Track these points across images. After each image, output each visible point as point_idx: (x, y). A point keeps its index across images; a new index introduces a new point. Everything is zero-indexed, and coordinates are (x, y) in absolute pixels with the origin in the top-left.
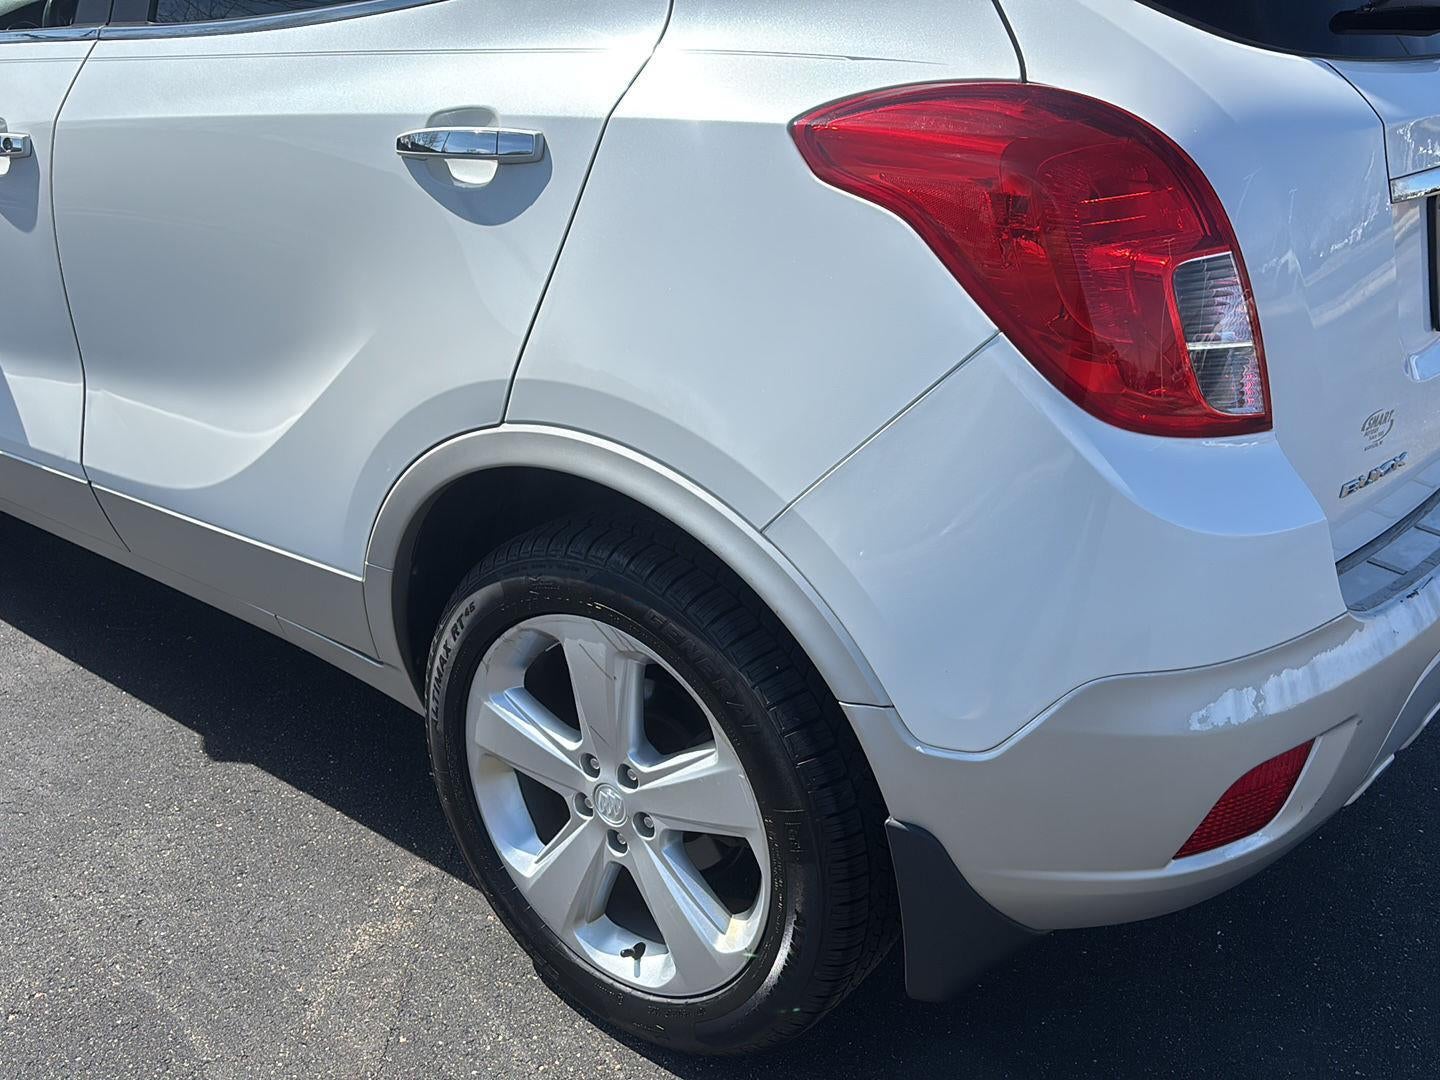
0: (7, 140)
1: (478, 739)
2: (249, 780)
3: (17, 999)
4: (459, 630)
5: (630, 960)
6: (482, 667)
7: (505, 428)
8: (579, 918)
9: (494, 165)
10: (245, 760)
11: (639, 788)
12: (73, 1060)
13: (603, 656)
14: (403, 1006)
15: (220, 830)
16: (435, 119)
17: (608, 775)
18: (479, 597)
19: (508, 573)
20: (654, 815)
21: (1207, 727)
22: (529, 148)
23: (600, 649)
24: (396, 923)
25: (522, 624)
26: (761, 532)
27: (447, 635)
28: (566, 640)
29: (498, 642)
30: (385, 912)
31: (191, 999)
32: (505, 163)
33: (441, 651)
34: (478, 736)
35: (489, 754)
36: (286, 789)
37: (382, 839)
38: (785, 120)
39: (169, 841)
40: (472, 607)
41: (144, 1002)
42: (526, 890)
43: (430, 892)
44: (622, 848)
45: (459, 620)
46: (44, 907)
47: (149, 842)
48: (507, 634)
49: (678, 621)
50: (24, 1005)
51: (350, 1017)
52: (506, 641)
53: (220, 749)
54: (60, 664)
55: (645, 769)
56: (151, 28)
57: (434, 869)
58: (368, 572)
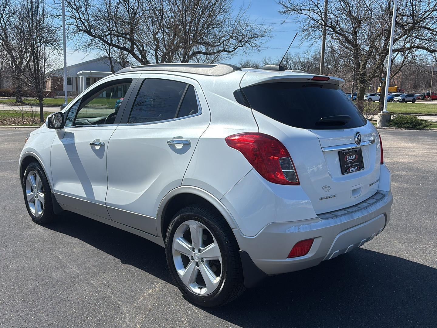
0: (100, 143)
1: (174, 248)
2: (130, 267)
3: (87, 295)
4: (172, 226)
5: (199, 289)
6: (176, 233)
7: (181, 187)
8: (191, 282)
9: (182, 145)
10: (129, 264)
11: (202, 253)
12: (97, 303)
13: (196, 227)
14: (157, 300)
15: (124, 274)
16: (174, 138)
17: (196, 251)
18: (176, 219)
19: (181, 214)
20: (204, 258)
21: (289, 232)
22: (187, 143)
23: (195, 226)
24: (157, 289)
25: (183, 223)
26: (220, 200)
27: (170, 227)
28: (190, 225)
29: (179, 227)
30: (155, 287)
31: (118, 297)
32: (184, 145)
33: (169, 230)
34: (175, 247)
35: (176, 250)
36: (137, 269)
37: (155, 277)
38: (224, 138)
39: (114, 275)
40: (175, 221)
41: (110, 297)
42: (181, 278)
43: (164, 285)
44: (198, 266)
45: (172, 224)
46: (92, 283)
47: (110, 275)
48: (180, 226)
49: (208, 219)
50: (88, 296)
51: (147, 301)
52: (180, 227)
53: (124, 262)
54: (93, 248)
55: (202, 249)
56: (128, 124)
57: (165, 282)
58: (157, 217)
